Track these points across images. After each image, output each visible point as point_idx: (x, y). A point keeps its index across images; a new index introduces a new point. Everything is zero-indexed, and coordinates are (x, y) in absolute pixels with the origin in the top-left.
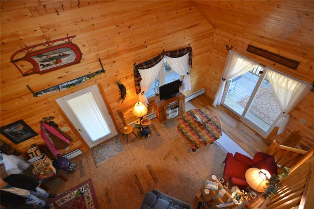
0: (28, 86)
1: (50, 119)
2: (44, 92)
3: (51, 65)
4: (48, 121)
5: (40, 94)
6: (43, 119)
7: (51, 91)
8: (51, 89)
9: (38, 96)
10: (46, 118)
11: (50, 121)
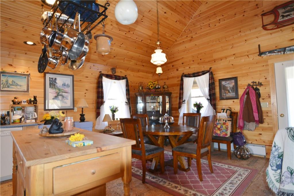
0: (259, 46)
1: (258, 85)
2: (269, 53)
3: (290, 15)
4: (255, 87)
5: (264, 54)
6: (252, 82)
7: (275, 53)
8: (276, 51)
9: (262, 55)
10: (256, 82)
11: (256, 87)
